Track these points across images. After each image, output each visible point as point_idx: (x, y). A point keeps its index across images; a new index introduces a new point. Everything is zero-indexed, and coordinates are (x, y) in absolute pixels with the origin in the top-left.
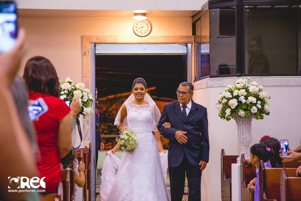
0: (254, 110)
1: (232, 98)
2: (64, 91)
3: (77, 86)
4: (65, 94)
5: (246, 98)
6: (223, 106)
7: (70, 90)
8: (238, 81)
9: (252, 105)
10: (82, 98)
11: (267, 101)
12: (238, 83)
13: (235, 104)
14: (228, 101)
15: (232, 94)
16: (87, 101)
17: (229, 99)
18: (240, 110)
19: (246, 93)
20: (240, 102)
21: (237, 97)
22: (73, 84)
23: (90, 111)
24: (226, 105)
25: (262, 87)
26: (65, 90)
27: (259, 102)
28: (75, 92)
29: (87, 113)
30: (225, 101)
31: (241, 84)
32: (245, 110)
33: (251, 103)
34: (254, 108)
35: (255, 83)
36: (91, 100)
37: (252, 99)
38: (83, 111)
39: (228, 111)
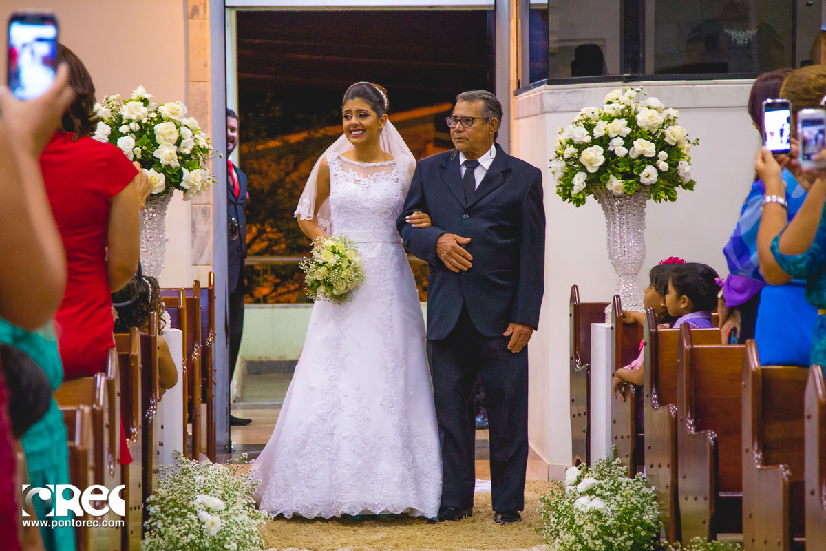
0: (649, 175)
1: (590, 145)
2: (128, 124)
3: (165, 111)
4: (132, 131)
5: (628, 142)
6: (568, 166)
7: (144, 121)
8: (610, 97)
9: (643, 163)
10: (178, 143)
11: (688, 150)
12: (610, 103)
13: (597, 161)
14: (580, 152)
15: (592, 134)
16: (194, 151)
17: (581, 147)
18: (611, 176)
19: (629, 130)
20: (610, 155)
21: (604, 141)
22: (152, 104)
23: (199, 179)
24: (575, 164)
25: (673, 113)
26: (130, 121)
27: (663, 154)
28: (159, 128)
29: (193, 186)
30: (571, 151)
31: (616, 105)
32: (626, 176)
33: (641, 157)
34: (649, 169)
35: (653, 101)
36: (205, 150)
37: (644, 146)
38: (181, 180)
39: (579, 180)
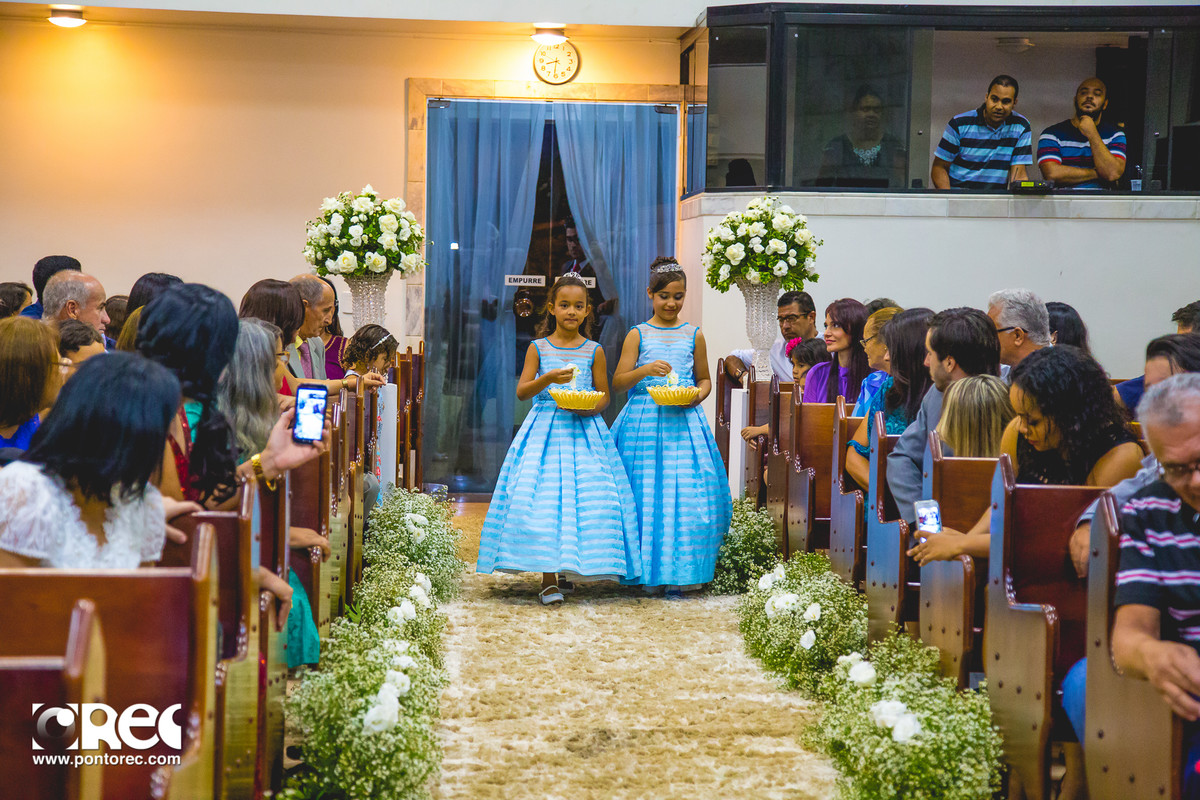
0: (781, 268)
1: (734, 242)
2: (358, 215)
3: (388, 205)
4: (360, 221)
5: (765, 241)
6: (716, 259)
7: (371, 213)
8: (750, 204)
9: (776, 258)
10: (398, 232)
11: (814, 249)
12: (751, 208)
13: (739, 256)
14: (725, 248)
15: (736, 234)
16: (410, 239)
17: (727, 244)
18: (750, 268)
19: (766, 232)
20: (750, 251)
21: (745, 240)
22: (378, 199)
23: (414, 262)
24: (721, 259)
25: (803, 219)
26: (360, 213)
27: (793, 252)
28: (383, 219)
29: (409, 267)
30: (718, 247)
31: (756, 211)
32: (763, 269)
33: (775, 253)
34: (781, 264)
35: (787, 209)
36: (419, 239)
37: (778, 245)
38: (399, 262)
39: (724, 271)
